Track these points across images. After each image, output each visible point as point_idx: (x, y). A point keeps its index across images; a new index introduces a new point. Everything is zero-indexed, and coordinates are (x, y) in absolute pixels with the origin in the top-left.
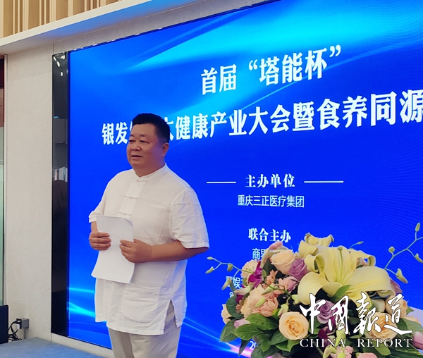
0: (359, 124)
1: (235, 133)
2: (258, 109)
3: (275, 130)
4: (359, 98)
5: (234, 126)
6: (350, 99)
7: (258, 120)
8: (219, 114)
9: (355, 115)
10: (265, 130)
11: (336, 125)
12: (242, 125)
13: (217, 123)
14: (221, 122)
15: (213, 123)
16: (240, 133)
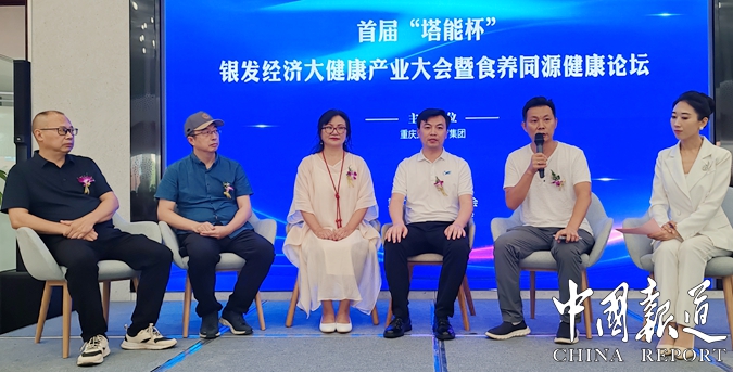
0: (511, 76)
1: (397, 78)
2: (420, 59)
3: (438, 77)
4: (511, 58)
5: (395, 71)
6: (504, 58)
7: (421, 68)
8: (378, 61)
9: (507, 70)
10: (428, 77)
11: (493, 76)
12: (404, 71)
13: (376, 68)
14: (381, 68)
15: (372, 69)
16: (402, 78)
